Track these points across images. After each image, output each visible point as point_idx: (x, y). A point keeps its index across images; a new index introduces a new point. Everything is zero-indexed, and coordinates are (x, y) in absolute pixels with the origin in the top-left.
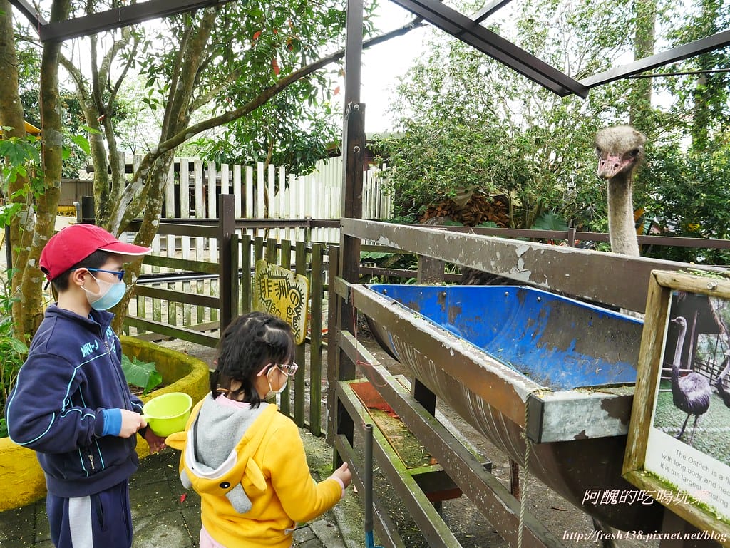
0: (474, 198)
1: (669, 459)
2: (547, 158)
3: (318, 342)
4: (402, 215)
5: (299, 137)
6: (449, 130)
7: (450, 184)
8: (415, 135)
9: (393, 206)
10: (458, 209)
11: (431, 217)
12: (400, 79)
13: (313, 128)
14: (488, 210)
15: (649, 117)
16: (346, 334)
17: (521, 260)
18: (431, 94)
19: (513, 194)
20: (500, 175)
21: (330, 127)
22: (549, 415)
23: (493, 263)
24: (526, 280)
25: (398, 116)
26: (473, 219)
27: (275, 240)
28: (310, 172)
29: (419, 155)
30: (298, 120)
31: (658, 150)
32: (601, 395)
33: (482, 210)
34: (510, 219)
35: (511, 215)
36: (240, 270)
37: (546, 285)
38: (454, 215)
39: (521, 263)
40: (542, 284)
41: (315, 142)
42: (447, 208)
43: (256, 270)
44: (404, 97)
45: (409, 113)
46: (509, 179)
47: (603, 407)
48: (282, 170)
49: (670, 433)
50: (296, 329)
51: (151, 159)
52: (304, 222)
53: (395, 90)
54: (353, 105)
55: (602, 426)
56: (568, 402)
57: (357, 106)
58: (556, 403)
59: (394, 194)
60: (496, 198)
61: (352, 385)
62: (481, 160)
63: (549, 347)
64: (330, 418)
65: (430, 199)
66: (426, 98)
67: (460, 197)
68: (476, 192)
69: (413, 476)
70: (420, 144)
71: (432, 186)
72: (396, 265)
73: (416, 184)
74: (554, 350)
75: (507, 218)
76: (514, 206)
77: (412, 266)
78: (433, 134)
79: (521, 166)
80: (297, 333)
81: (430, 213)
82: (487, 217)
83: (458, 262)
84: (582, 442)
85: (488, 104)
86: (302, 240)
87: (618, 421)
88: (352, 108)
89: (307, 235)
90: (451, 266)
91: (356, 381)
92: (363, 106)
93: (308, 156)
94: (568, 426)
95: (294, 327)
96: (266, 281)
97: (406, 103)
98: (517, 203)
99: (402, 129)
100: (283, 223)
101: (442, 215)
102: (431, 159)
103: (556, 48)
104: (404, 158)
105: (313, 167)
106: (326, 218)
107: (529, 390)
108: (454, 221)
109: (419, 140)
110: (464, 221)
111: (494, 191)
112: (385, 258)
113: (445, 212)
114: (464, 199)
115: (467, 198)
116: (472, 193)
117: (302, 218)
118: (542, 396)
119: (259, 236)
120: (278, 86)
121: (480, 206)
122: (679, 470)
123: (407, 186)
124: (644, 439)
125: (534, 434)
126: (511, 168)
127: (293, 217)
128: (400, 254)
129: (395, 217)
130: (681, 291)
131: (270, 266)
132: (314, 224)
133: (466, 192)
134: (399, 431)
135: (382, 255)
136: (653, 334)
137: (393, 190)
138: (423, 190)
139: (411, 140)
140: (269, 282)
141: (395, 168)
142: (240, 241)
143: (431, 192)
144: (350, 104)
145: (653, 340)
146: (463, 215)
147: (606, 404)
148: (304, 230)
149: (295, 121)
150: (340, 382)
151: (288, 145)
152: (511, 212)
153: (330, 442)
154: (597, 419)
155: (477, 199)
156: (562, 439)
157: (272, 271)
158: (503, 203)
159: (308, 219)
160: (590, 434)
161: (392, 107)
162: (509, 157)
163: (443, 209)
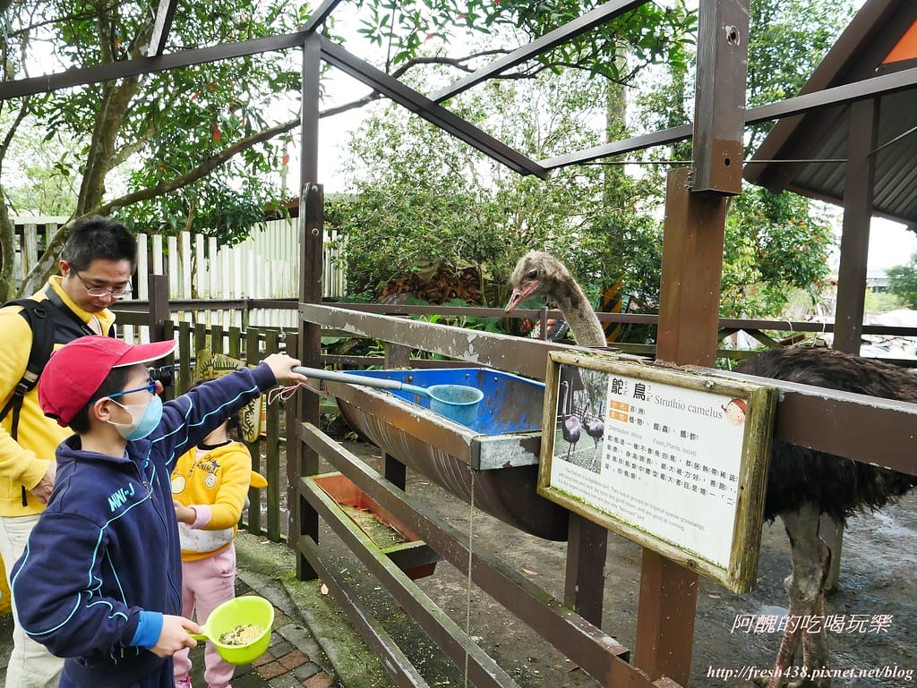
0: (440, 271)
1: (562, 475)
2: (519, 227)
3: (275, 438)
4: (357, 291)
5: (228, 198)
6: (410, 194)
7: (413, 256)
8: (371, 200)
9: (346, 281)
10: (422, 284)
11: (392, 293)
12: (351, 133)
13: (245, 187)
14: (457, 285)
15: (619, 189)
16: (308, 426)
17: (471, 345)
18: (388, 151)
19: (484, 267)
20: (468, 246)
21: (268, 187)
22: (484, 451)
23: (450, 348)
24: (475, 361)
25: (350, 175)
26: (440, 295)
27: (203, 326)
28: (242, 240)
29: (376, 223)
30: (226, 177)
31: (631, 222)
32: (520, 437)
33: (449, 285)
34: (482, 296)
35: (482, 291)
36: (177, 362)
37: (489, 365)
38: (418, 290)
39: (471, 348)
40: (487, 364)
41: (249, 205)
42: (409, 283)
43: (198, 361)
44: (357, 154)
45: (363, 174)
46: (478, 250)
47: (521, 445)
48: (213, 241)
49: (562, 458)
50: (248, 425)
51: (66, 235)
52: (240, 302)
53: (346, 147)
54: (311, 186)
55: (522, 458)
56: (497, 441)
57: (315, 187)
58: (489, 442)
59: (346, 267)
60: (466, 271)
61: (316, 480)
62: (447, 230)
63: (505, 421)
64: (292, 520)
65: (390, 273)
66: (382, 158)
67: (424, 271)
68: (443, 264)
69: (386, 554)
70: (376, 210)
71: (392, 258)
72: (352, 351)
73: (374, 257)
74: (509, 423)
75: (478, 294)
76: (485, 280)
77: (371, 352)
78: (391, 200)
79: (492, 238)
80: (250, 430)
81: (389, 289)
82: (456, 293)
83: (422, 348)
84: (508, 469)
85: (454, 167)
86: (238, 324)
87: (532, 454)
88: (310, 189)
89: (245, 319)
90: (415, 351)
91: (321, 476)
92: (321, 187)
93: (240, 221)
94: (498, 458)
95: (246, 422)
96: (211, 373)
97: (360, 162)
98: (488, 277)
99: (355, 191)
100: (214, 305)
101: (404, 291)
102: (390, 228)
103: (527, 105)
104: (359, 226)
105: (246, 234)
106: (267, 297)
107: (472, 437)
108: (418, 298)
109: (375, 206)
110: (429, 299)
111: (462, 263)
112: (339, 344)
113: (407, 288)
114: (429, 273)
115: (432, 271)
116: (437, 265)
117: (238, 297)
118: (480, 439)
119: (200, 322)
120: (221, 156)
121: (448, 280)
122: (567, 481)
123: (363, 259)
124: (549, 465)
125: (476, 464)
126: (480, 237)
127: (226, 297)
128: (357, 339)
129: (348, 294)
130: (565, 364)
131: (216, 357)
132: (253, 304)
133: (431, 265)
134: (368, 522)
135: (335, 340)
136: (550, 394)
137: (346, 262)
138: (382, 263)
139: (366, 205)
140: (214, 374)
141: (347, 238)
142: (176, 328)
143: (391, 267)
144: (307, 184)
145: (550, 398)
146: (429, 291)
147: (523, 443)
148: (240, 312)
149: (222, 178)
150: (302, 478)
151: (214, 207)
152: (482, 288)
153: (292, 544)
154: (517, 453)
155: (443, 272)
156: (494, 467)
157: (219, 362)
158: (473, 276)
159: (246, 298)
160: (513, 464)
161: (343, 167)
162: (477, 228)
163: (405, 283)
